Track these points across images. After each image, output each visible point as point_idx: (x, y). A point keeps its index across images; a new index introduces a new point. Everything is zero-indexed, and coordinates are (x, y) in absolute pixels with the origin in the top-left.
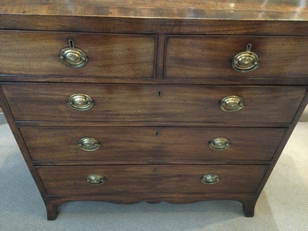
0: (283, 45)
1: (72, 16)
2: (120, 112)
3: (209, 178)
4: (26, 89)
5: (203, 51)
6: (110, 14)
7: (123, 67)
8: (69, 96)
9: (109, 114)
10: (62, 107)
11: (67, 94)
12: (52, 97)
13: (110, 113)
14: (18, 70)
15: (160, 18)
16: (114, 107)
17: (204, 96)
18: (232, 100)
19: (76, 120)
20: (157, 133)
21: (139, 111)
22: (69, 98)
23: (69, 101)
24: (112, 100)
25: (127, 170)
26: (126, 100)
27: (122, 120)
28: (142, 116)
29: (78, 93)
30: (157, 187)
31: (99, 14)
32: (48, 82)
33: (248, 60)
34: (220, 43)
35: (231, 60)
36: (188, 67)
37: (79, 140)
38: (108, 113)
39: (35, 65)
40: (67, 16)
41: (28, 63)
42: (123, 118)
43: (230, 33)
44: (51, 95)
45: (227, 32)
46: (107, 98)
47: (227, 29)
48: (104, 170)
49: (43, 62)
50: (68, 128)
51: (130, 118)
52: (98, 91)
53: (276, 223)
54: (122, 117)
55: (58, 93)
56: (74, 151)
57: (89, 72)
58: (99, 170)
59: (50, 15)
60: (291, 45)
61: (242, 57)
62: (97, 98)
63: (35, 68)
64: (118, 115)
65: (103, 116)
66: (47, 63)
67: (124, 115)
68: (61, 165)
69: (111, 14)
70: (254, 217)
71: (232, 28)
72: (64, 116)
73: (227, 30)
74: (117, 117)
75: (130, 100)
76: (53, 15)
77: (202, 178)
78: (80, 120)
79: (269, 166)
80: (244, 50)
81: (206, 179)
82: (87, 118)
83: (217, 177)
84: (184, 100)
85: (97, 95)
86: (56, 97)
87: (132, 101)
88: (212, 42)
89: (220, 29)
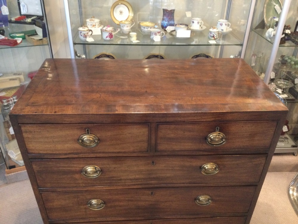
0: (243, 127)
1: (90, 114)
2: (122, 178)
4: (50, 163)
5: (184, 133)
6: (116, 112)
8: (83, 168)
9: (113, 180)
10: (77, 176)
11: (81, 166)
12: (69, 168)
13: (114, 179)
14: (46, 151)
15: (152, 113)
16: (118, 174)
17: (187, 164)
18: (210, 166)
19: (87, 185)
20: (152, 193)
21: (137, 177)
22: (83, 169)
23: (82, 171)
24: (116, 169)
26: (127, 169)
27: (124, 184)
28: (140, 180)
29: (89, 165)
31: (108, 111)
32: (68, 158)
34: (196, 127)
35: (205, 138)
37: (89, 201)
38: (112, 179)
39: (59, 147)
40: (86, 114)
41: (54, 145)
42: (125, 182)
44: (69, 167)
45: (201, 120)
46: (112, 167)
47: (200, 118)
50: (81, 192)
51: (130, 182)
52: (106, 162)
54: (123, 181)
55: (75, 166)
56: (84, 210)
57: (99, 150)
59: (74, 113)
60: (249, 127)
61: (213, 136)
62: (105, 168)
63: (59, 148)
64: (121, 180)
65: (109, 181)
66: (68, 145)
67: (125, 180)
68: (72, 222)
71: (204, 118)
72: (78, 183)
74: (119, 181)
75: (130, 168)
76: (77, 113)
78: (90, 185)
80: (214, 131)
82: (96, 183)
84: (172, 167)
85: (105, 166)
86: (73, 169)
87: (132, 169)
88: (190, 127)
89: (195, 118)
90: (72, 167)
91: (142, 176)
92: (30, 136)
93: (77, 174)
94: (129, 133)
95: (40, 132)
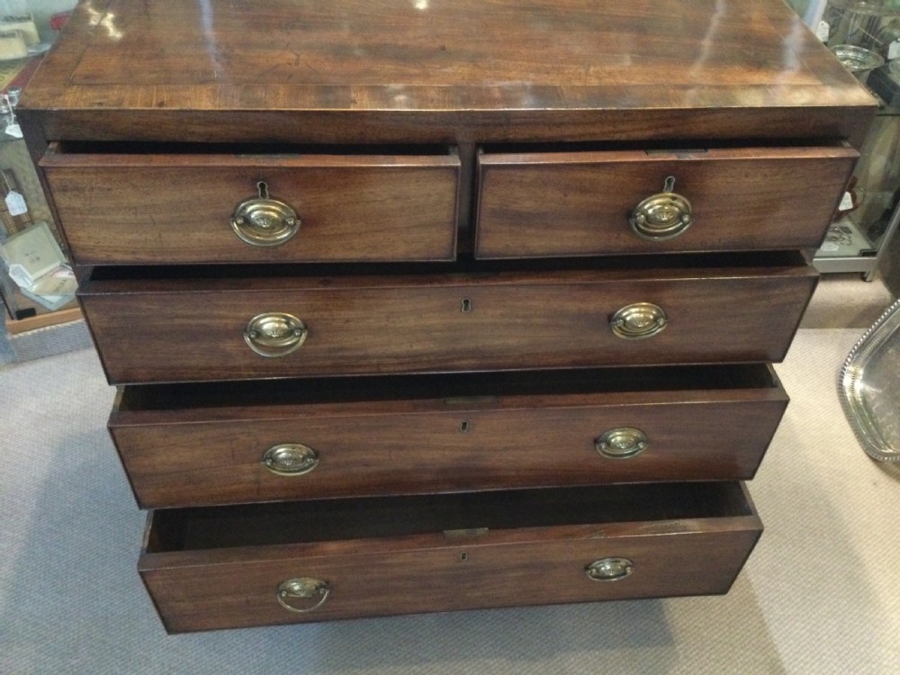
0: (745, 175)
1: (269, 111)
2: (370, 351)
5: (566, 195)
6: (352, 105)
7: (381, 238)
8: (248, 318)
9: (343, 358)
10: (230, 346)
11: (243, 314)
12: (204, 322)
13: (346, 354)
14: (133, 252)
15: (463, 110)
16: (356, 340)
17: (572, 307)
18: (640, 312)
21: (417, 347)
22: (247, 325)
23: (248, 330)
24: (352, 324)
26: (386, 323)
27: (376, 369)
28: (425, 358)
29: (268, 310)
31: (328, 103)
33: (667, 213)
34: (603, 177)
35: (630, 213)
36: (532, 231)
37: (267, 450)
38: (340, 354)
39: (173, 239)
40: (258, 111)
41: (158, 235)
42: (379, 365)
43: (617, 137)
44: (205, 317)
45: (612, 135)
46: (340, 319)
47: (612, 129)
49: (193, 232)
51: (393, 364)
52: (318, 303)
54: (374, 361)
55: (223, 313)
56: (252, 478)
57: (299, 251)
58: (313, 567)
59: (221, 109)
60: (765, 175)
61: (653, 205)
62: (317, 320)
63: (173, 245)
64: (366, 357)
65: (330, 362)
66: (203, 233)
67: (380, 357)
69: (355, 103)
71: (623, 127)
72: (235, 367)
73: (610, 132)
74: (362, 362)
75: (394, 322)
76: (228, 109)
77: (587, 568)
80: (659, 190)
82: (291, 367)
83: (626, 563)
84: (524, 317)
85: (316, 313)
86: (217, 323)
87: (401, 325)
88: (585, 176)
89: (596, 130)
90: (215, 317)
91: (432, 346)
92: (77, 204)
93: (232, 339)
94: (395, 198)
95: (109, 190)
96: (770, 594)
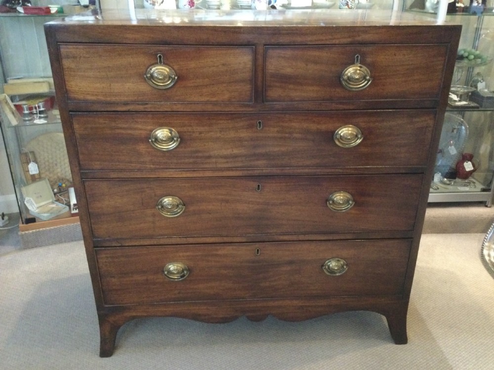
0: (395, 55)
2: (212, 153)
3: (333, 264)
4: (101, 121)
5: (307, 65)
7: (217, 89)
8: (151, 131)
9: (197, 157)
10: (142, 148)
11: (149, 128)
12: (129, 132)
13: (200, 155)
14: (96, 95)
16: (205, 145)
17: (313, 127)
18: (348, 130)
19: (158, 167)
20: (259, 186)
21: (236, 151)
22: (150, 134)
23: (149, 139)
24: (203, 135)
25: (220, 252)
26: (220, 135)
27: (214, 166)
28: (240, 159)
29: (161, 125)
30: (262, 285)
32: (129, 111)
33: (358, 74)
34: (324, 54)
35: (340, 76)
36: (291, 86)
37: (159, 200)
38: (197, 155)
39: (117, 87)
41: (109, 85)
42: (216, 163)
43: (334, 42)
44: (131, 129)
45: (331, 41)
46: (197, 132)
47: (330, 37)
48: (188, 254)
49: (126, 83)
50: (146, 180)
51: (224, 163)
52: (187, 122)
53: (441, 350)
54: (214, 160)
55: (139, 126)
56: (151, 219)
57: (177, 96)
58: (181, 254)
60: (404, 55)
61: (350, 71)
62: (185, 132)
63: (116, 91)
64: (209, 157)
65: (191, 160)
66: (130, 84)
67: (216, 157)
68: (130, 245)
70: (408, 344)
71: (336, 37)
72: (143, 162)
73: (331, 39)
74: (208, 161)
75: (224, 135)
77: (323, 266)
78: (161, 167)
79: (412, 241)
80: (352, 63)
81: (329, 266)
82: (171, 163)
83: (344, 263)
84: (290, 133)
85: (185, 128)
86: (137, 132)
87: (227, 136)
88: (316, 53)
90: (135, 129)
91: (243, 151)
92: (73, 66)
93: (143, 143)
94: (223, 65)
95: (89, 58)
96: (456, 358)
